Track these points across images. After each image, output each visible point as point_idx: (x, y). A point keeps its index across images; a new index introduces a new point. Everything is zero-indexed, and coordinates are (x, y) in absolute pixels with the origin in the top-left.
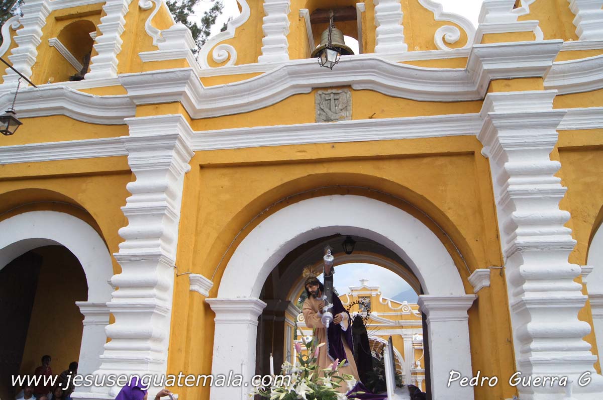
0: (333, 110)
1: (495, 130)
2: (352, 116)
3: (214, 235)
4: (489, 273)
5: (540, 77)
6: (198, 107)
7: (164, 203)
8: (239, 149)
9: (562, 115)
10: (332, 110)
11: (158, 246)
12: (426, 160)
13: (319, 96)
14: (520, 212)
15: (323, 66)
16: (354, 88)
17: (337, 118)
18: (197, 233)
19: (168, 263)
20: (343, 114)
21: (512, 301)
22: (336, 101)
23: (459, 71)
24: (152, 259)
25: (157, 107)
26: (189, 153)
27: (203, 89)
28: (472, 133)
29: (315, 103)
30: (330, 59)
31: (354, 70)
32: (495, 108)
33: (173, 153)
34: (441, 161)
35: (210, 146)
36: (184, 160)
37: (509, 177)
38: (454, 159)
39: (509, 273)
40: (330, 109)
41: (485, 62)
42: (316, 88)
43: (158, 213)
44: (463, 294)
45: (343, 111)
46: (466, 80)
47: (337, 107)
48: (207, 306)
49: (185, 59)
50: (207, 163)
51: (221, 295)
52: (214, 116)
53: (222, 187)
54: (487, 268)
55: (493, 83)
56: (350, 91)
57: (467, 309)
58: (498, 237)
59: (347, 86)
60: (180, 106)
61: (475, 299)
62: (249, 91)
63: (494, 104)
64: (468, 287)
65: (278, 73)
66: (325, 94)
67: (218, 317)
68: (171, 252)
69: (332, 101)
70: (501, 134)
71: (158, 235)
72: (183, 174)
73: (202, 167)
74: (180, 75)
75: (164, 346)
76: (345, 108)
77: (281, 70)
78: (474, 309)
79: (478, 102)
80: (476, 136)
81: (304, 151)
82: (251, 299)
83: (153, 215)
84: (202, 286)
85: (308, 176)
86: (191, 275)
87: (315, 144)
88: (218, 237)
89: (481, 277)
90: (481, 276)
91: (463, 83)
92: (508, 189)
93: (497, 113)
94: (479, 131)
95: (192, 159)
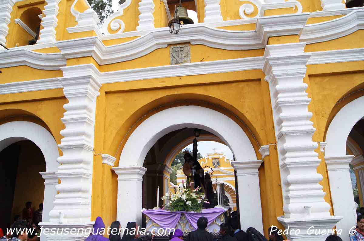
1: (271, 67)
2: (191, 60)
3: (115, 132)
4: (268, 148)
5: (297, 35)
6: (102, 58)
7: (85, 115)
8: (127, 82)
9: (308, 57)
10: (179, 57)
11: (82, 139)
12: (234, 85)
13: (172, 50)
14: (285, 113)
15: (172, 32)
16: (192, 44)
17: (183, 61)
18: (105, 131)
19: (89, 149)
20: (186, 59)
21: (281, 163)
22: (182, 52)
23: (251, 32)
24: (80, 147)
25: (78, 60)
26: (99, 86)
27: (105, 48)
28: (259, 68)
29: (170, 53)
30: (175, 28)
31: (191, 33)
32: (271, 54)
33: (88, 86)
34: (242, 85)
35: (111, 80)
36: (96, 90)
37: (278, 94)
38: (250, 83)
39: (279, 148)
40: (178, 57)
41: (265, 27)
42: (170, 45)
43: (82, 121)
44: (256, 160)
45: (186, 57)
46: (256, 37)
47: (182, 55)
48: (113, 172)
49: (93, 31)
50: (109, 91)
51: (121, 165)
52: (112, 63)
53: (118, 104)
54: (268, 145)
55: (270, 39)
56: (190, 46)
57: (258, 168)
58: (273, 127)
59: (188, 43)
60: (92, 58)
61: (262, 162)
62: (132, 48)
63: (270, 51)
64: (258, 155)
65: (147, 36)
66: (176, 48)
67: (119, 178)
68: (91, 143)
69: (179, 52)
70: (274, 69)
71: (83, 134)
72: (96, 97)
73: (106, 93)
74: (91, 41)
75: (89, 195)
76: (187, 56)
77: (149, 35)
78: (262, 168)
79: (261, 50)
80: (261, 70)
81: (164, 82)
82: (137, 166)
83: (79, 122)
84: (110, 161)
85: (167, 96)
86: (102, 155)
87: (170, 77)
88: (117, 133)
89: (264, 150)
91: (254, 39)
92: (278, 101)
93: (272, 57)
94: (263, 67)
95: (100, 88)
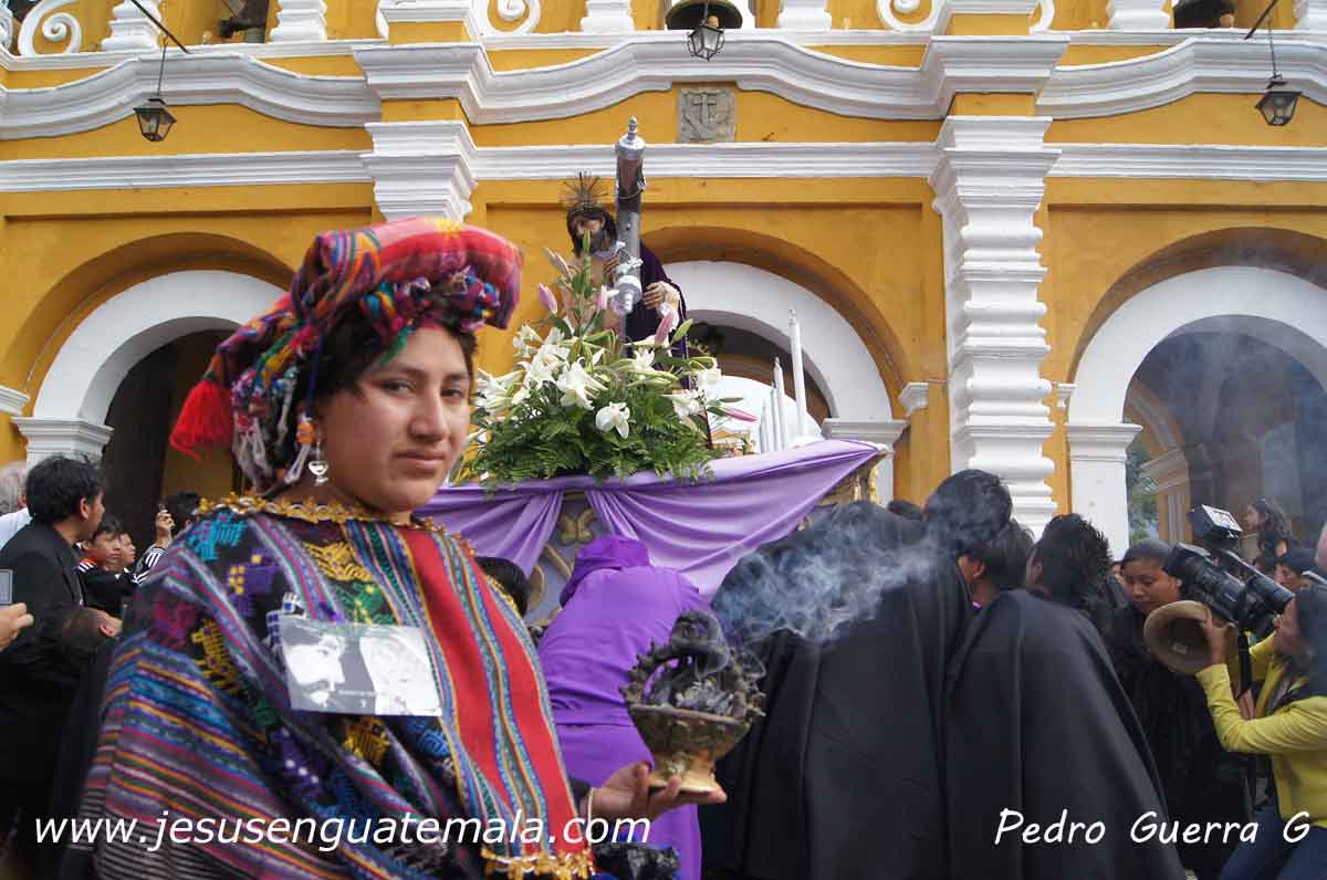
0: (704, 121)
2: (735, 136)
4: (926, 389)
6: (482, 106)
8: (551, 180)
9: (1053, 157)
10: (704, 123)
13: (683, 98)
14: (977, 302)
15: (695, 54)
16: (741, 87)
17: (712, 137)
20: (722, 130)
21: (954, 428)
22: (711, 107)
23: (908, 72)
25: (419, 106)
26: (472, 187)
27: (492, 76)
28: (921, 175)
29: (677, 108)
31: (742, 56)
32: (957, 140)
34: (870, 216)
35: (503, 172)
36: (463, 198)
37: (966, 249)
38: (892, 214)
39: (954, 389)
40: (701, 121)
41: (948, 65)
42: (678, 84)
44: (890, 420)
45: (722, 125)
47: (712, 119)
49: (462, 21)
50: (497, 201)
52: (510, 121)
54: (925, 382)
55: (958, 98)
56: (734, 92)
57: (894, 440)
58: (944, 337)
59: (730, 83)
61: (906, 426)
62: (569, 83)
63: (956, 133)
64: (897, 409)
65: (619, 54)
66: (695, 94)
69: (705, 107)
70: (961, 181)
72: (461, 217)
73: (490, 207)
74: (459, 54)
76: (726, 122)
77: (624, 50)
78: (903, 443)
79: (930, 125)
80: (926, 179)
81: (659, 190)
87: (676, 178)
89: (914, 395)
90: (916, 392)
92: (963, 267)
93: (960, 148)
94: (931, 172)
95: (473, 192)
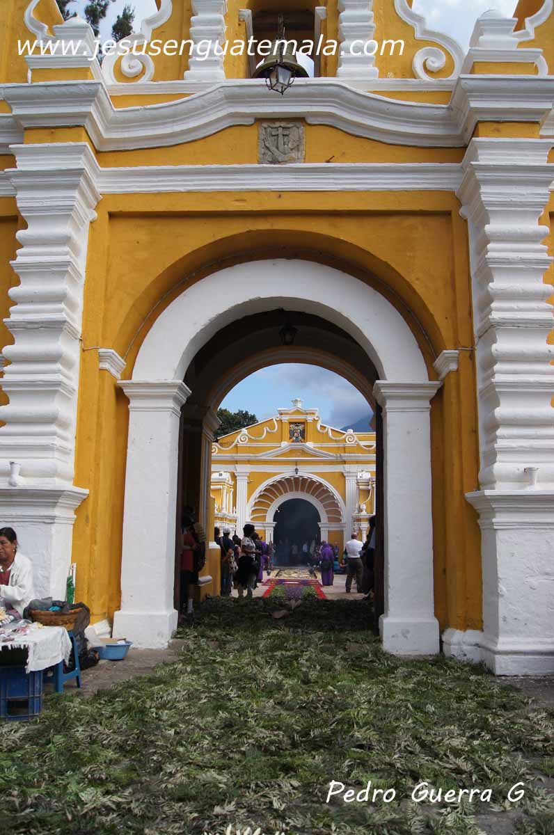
0: (281, 147)
1: (477, 185)
2: (305, 159)
3: (130, 301)
4: (457, 355)
5: (537, 123)
6: (106, 136)
7: (67, 258)
8: (159, 194)
10: (280, 149)
11: (61, 311)
12: (392, 220)
13: (264, 130)
14: (499, 284)
15: (272, 89)
16: (309, 122)
17: (286, 159)
18: (107, 300)
19: (72, 333)
20: (293, 155)
21: (480, 386)
22: (286, 138)
23: (438, 108)
24: (54, 327)
26: (96, 198)
28: (451, 189)
29: (258, 138)
30: (281, 80)
31: (309, 97)
33: (76, 194)
34: (410, 221)
35: (122, 187)
36: (89, 206)
37: (489, 243)
38: (428, 219)
39: (479, 355)
40: (277, 148)
41: (473, 99)
42: (260, 120)
43: (60, 270)
44: (427, 382)
45: (294, 151)
46: (448, 120)
47: (286, 146)
48: (119, 391)
49: (89, 68)
50: (118, 210)
51: (137, 377)
52: (126, 148)
53: (138, 242)
55: (480, 125)
56: (304, 126)
58: (470, 314)
59: (300, 119)
60: (84, 131)
62: (174, 118)
63: (479, 152)
65: (212, 95)
66: (272, 128)
67: (133, 404)
68: (77, 321)
69: (281, 136)
70: (484, 189)
71: (60, 298)
72: (87, 223)
73: (112, 216)
74: (84, 89)
75: (71, 433)
76: (297, 148)
77: (217, 92)
79: (457, 150)
80: (454, 192)
81: (244, 200)
82: (174, 381)
83: (53, 273)
85: (248, 232)
86: (101, 350)
87: (258, 191)
88: (133, 305)
90: (449, 359)
91: (444, 124)
92: (486, 256)
93: (481, 163)
94: (459, 187)
95: (98, 203)
